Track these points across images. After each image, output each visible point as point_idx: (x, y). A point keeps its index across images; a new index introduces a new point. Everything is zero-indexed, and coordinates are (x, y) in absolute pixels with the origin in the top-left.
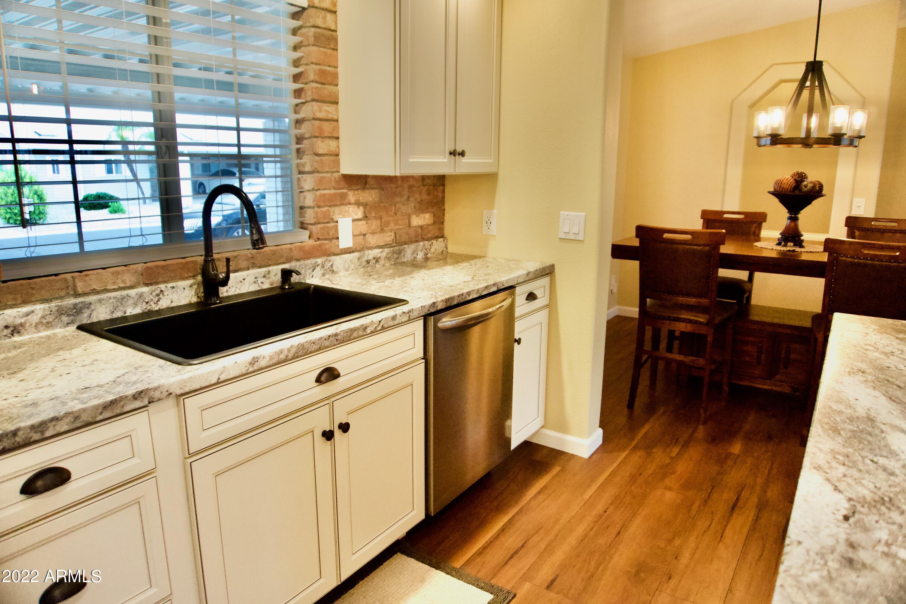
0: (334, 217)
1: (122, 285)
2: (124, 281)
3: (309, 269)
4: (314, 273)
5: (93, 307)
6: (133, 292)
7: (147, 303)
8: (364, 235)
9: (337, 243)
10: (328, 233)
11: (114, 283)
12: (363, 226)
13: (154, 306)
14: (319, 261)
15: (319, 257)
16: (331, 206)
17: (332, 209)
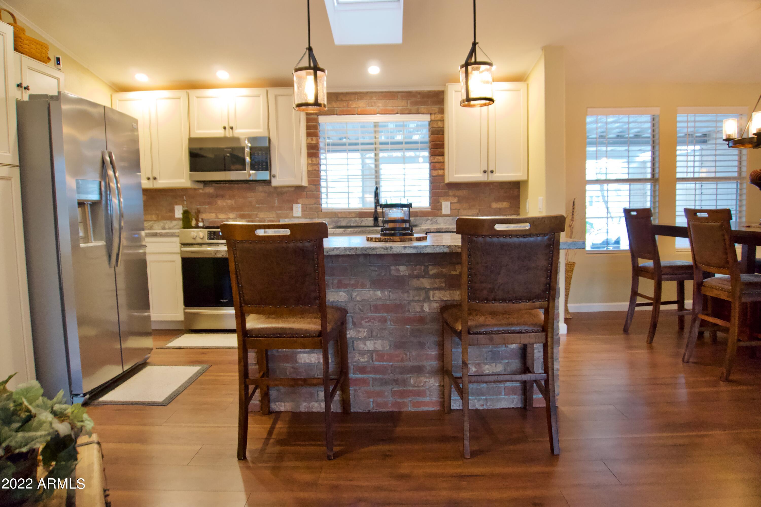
0: (440, 201)
1: (351, 217)
2: (352, 216)
3: (424, 220)
4: (427, 222)
6: (353, 219)
8: (459, 210)
9: (441, 212)
10: (437, 208)
11: (349, 216)
12: (457, 206)
13: (360, 224)
14: (430, 218)
15: (430, 216)
16: (439, 197)
17: (440, 198)
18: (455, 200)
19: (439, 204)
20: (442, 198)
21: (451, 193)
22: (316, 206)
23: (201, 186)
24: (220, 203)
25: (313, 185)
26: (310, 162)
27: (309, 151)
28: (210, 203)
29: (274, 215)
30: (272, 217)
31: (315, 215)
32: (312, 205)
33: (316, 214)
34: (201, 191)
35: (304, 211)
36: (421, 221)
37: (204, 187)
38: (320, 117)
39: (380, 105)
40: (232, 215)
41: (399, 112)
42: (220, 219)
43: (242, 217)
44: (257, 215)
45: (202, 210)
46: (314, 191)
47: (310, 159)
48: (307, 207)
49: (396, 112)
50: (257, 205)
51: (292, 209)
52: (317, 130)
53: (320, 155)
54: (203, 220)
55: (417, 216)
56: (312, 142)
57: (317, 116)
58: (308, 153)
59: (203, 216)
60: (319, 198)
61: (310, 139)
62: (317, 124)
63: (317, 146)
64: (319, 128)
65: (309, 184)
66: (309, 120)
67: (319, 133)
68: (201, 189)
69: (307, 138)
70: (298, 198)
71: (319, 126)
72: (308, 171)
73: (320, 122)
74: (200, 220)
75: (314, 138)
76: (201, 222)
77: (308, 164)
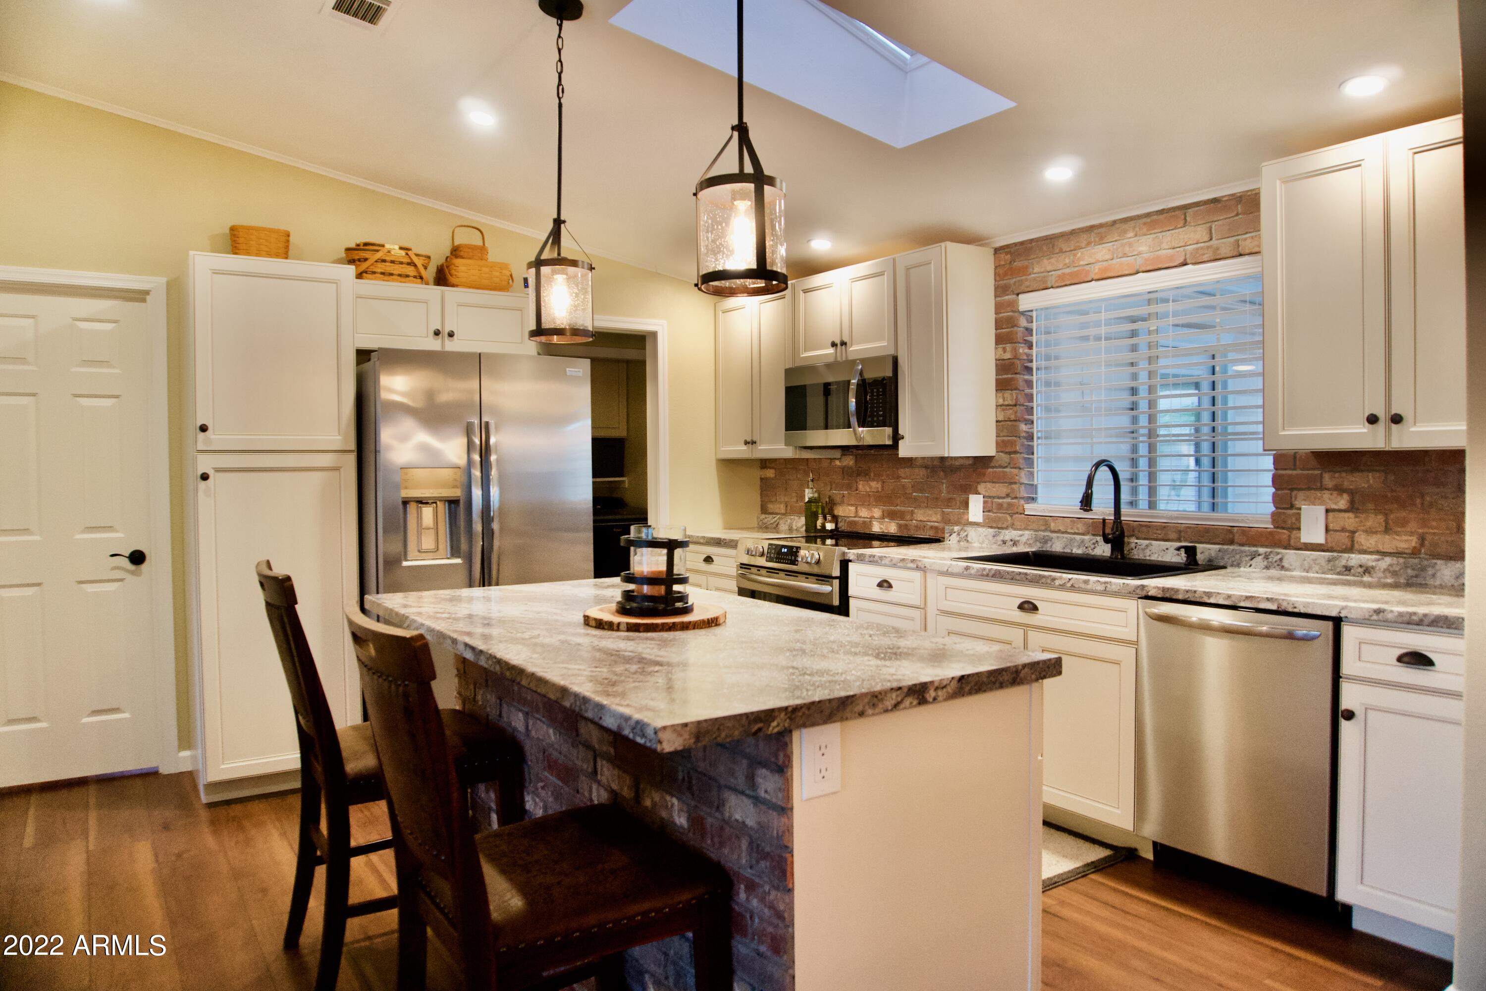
0: (1296, 502)
1: (1077, 531)
2: (1078, 529)
3: (1247, 556)
4: (1253, 562)
5: (1053, 540)
6: (1078, 537)
7: (1086, 548)
8: (1353, 532)
9: (1298, 535)
10: (1285, 522)
11: (1072, 528)
12: (1349, 521)
13: (1091, 551)
14: (1262, 550)
15: (1262, 546)
16: (1292, 490)
17: (1294, 493)
18: (1343, 502)
19: (1294, 511)
20: (1301, 495)
21: (1328, 479)
22: (1009, 500)
23: (837, 454)
24: (863, 486)
25: (1006, 453)
26: (1001, 401)
27: (1000, 377)
28: (849, 487)
29: (938, 517)
30: (934, 519)
31: (1007, 521)
32: (1004, 498)
33: (1009, 518)
34: (837, 463)
35: (989, 511)
36: (1238, 557)
37: (843, 455)
38: (1020, 296)
39: (1143, 248)
40: (877, 513)
41: (1188, 261)
42: (860, 517)
43: (892, 515)
44: (912, 513)
45: (838, 499)
46: (1006, 467)
47: (1000, 395)
48: (992, 502)
49: (1181, 260)
50: (914, 494)
51: (966, 504)
52: (1016, 328)
53: (1021, 384)
54: (835, 519)
55: (1232, 542)
56: (1007, 356)
57: (1015, 296)
58: (997, 380)
59: (840, 511)
60: (1015, 483)
61: (1000, 350)
62: (1016, 314)
63: (1013, 364)
64: (1023, 322)
65: (997, 452)
66: (999, 308)
67: (1020, 335)
68: (838, 459)
69: (996, 348)
70: (978, 483)
71: (1022, 317)
72: (997, 421)
73: (1022, 308)
74: (829, 517)
75: (1009, 347)
76: (830, 522)
77: (997, 406)
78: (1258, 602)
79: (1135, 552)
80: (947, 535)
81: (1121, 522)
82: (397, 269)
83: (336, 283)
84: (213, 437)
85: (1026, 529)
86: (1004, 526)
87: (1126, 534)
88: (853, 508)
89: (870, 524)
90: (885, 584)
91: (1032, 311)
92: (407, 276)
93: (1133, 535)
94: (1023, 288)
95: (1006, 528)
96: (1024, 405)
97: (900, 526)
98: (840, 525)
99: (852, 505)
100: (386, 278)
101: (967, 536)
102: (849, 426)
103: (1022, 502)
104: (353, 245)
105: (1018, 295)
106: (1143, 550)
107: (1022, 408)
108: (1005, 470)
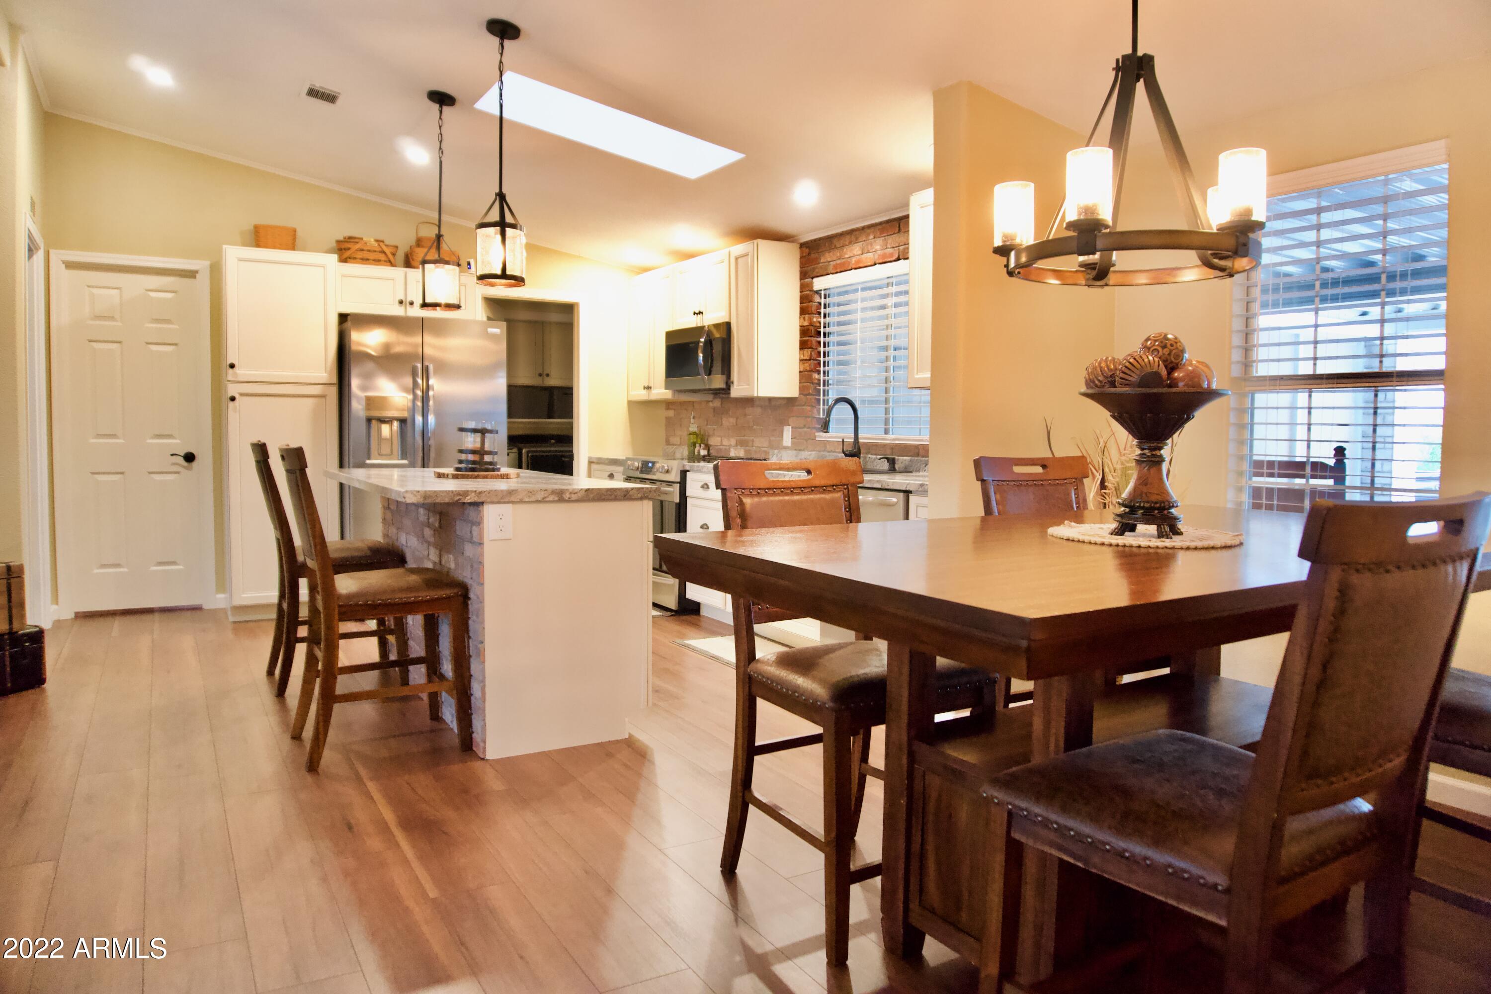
3: (923, 464)
22: (805, 429)
24: (725, 422)
25: (804, 395)
26: (802, 357)
27: (802, 339)
28: (717, 422)
29: (766, 444)
31: (804, 445)
32: (802, 428)
33: (805, 443)
35: (795, 438)
36: (919, 464)
38: (815, 280)
39: (878, 247)
40: (733, 442)
41: (901, 257)
42: (724, 445)
43: (740, 443)
44: (753, 441)
45: (710, 432)
46: (804, 405)
47: (802, 352)
48: (796, 432)
49: (896, 256)
50: (754, 427)
51: (782, 433)
52: (811, 303)
53: (814, 343)
54: (708, 447)
55: (918, 455)
56: (806, 323)
57: (811, 279)
58: (801, 341)
59: (714, 441)
60: (809, 417)
61: (802, 319)
62: (811, 293)
63: (808, 330)
64: (817, 298)
65: (800, 394)
66: (803, 288)
67: (814, 309)
68: (711, 401)
69: (800, 318)
70: (790, 417)
71: (816, 295)
72: (800, 372)
73: (816, 288)
74: (703, 446)
75: (807, 316)
76: (704, 449)
77: (800, 360)
78: (873, 484)
79: (869, 463)
80: (770, 457)
81: (858, 442)
82: (371, 256)
83: (324, 267)
84: (238, 372)
85: (814, 451)
86: (802, 448)
87: (862, 452)
88: (719, 439)
89: (729, 451)
90: (705, 486)
91: (821, 290)
92: (379, 261)
93: (869, 453)
94: (815, 274)
95: (803, 451)
96: (817, 360)
97: (746, 451)
98: (711, 452)
99: (718, 436)
100: (365, 262)
101: (781, 457)
102: (699, 375)
103: (814, 431)
104: (341, 238)
105: (813, 278)
106: (873, 462)
107: (816, 362)
108: (803, 407)
